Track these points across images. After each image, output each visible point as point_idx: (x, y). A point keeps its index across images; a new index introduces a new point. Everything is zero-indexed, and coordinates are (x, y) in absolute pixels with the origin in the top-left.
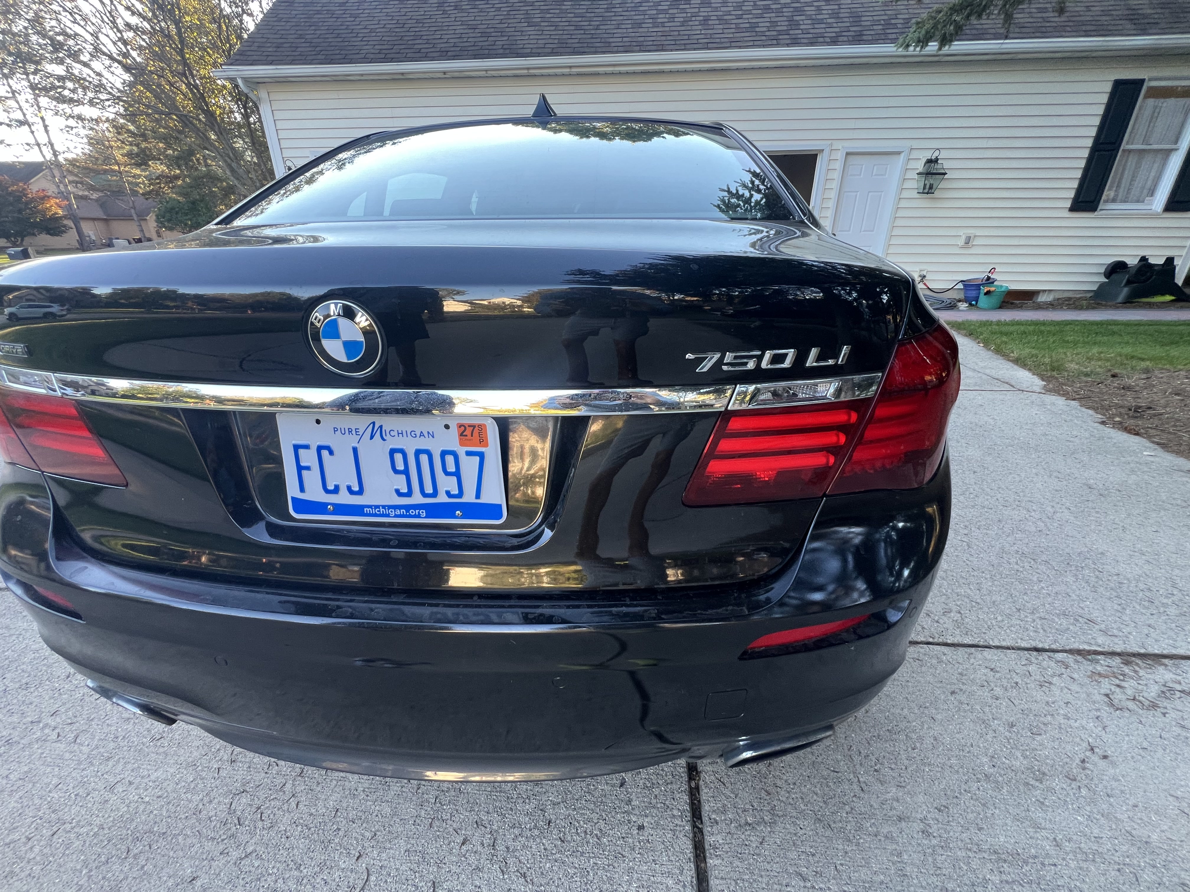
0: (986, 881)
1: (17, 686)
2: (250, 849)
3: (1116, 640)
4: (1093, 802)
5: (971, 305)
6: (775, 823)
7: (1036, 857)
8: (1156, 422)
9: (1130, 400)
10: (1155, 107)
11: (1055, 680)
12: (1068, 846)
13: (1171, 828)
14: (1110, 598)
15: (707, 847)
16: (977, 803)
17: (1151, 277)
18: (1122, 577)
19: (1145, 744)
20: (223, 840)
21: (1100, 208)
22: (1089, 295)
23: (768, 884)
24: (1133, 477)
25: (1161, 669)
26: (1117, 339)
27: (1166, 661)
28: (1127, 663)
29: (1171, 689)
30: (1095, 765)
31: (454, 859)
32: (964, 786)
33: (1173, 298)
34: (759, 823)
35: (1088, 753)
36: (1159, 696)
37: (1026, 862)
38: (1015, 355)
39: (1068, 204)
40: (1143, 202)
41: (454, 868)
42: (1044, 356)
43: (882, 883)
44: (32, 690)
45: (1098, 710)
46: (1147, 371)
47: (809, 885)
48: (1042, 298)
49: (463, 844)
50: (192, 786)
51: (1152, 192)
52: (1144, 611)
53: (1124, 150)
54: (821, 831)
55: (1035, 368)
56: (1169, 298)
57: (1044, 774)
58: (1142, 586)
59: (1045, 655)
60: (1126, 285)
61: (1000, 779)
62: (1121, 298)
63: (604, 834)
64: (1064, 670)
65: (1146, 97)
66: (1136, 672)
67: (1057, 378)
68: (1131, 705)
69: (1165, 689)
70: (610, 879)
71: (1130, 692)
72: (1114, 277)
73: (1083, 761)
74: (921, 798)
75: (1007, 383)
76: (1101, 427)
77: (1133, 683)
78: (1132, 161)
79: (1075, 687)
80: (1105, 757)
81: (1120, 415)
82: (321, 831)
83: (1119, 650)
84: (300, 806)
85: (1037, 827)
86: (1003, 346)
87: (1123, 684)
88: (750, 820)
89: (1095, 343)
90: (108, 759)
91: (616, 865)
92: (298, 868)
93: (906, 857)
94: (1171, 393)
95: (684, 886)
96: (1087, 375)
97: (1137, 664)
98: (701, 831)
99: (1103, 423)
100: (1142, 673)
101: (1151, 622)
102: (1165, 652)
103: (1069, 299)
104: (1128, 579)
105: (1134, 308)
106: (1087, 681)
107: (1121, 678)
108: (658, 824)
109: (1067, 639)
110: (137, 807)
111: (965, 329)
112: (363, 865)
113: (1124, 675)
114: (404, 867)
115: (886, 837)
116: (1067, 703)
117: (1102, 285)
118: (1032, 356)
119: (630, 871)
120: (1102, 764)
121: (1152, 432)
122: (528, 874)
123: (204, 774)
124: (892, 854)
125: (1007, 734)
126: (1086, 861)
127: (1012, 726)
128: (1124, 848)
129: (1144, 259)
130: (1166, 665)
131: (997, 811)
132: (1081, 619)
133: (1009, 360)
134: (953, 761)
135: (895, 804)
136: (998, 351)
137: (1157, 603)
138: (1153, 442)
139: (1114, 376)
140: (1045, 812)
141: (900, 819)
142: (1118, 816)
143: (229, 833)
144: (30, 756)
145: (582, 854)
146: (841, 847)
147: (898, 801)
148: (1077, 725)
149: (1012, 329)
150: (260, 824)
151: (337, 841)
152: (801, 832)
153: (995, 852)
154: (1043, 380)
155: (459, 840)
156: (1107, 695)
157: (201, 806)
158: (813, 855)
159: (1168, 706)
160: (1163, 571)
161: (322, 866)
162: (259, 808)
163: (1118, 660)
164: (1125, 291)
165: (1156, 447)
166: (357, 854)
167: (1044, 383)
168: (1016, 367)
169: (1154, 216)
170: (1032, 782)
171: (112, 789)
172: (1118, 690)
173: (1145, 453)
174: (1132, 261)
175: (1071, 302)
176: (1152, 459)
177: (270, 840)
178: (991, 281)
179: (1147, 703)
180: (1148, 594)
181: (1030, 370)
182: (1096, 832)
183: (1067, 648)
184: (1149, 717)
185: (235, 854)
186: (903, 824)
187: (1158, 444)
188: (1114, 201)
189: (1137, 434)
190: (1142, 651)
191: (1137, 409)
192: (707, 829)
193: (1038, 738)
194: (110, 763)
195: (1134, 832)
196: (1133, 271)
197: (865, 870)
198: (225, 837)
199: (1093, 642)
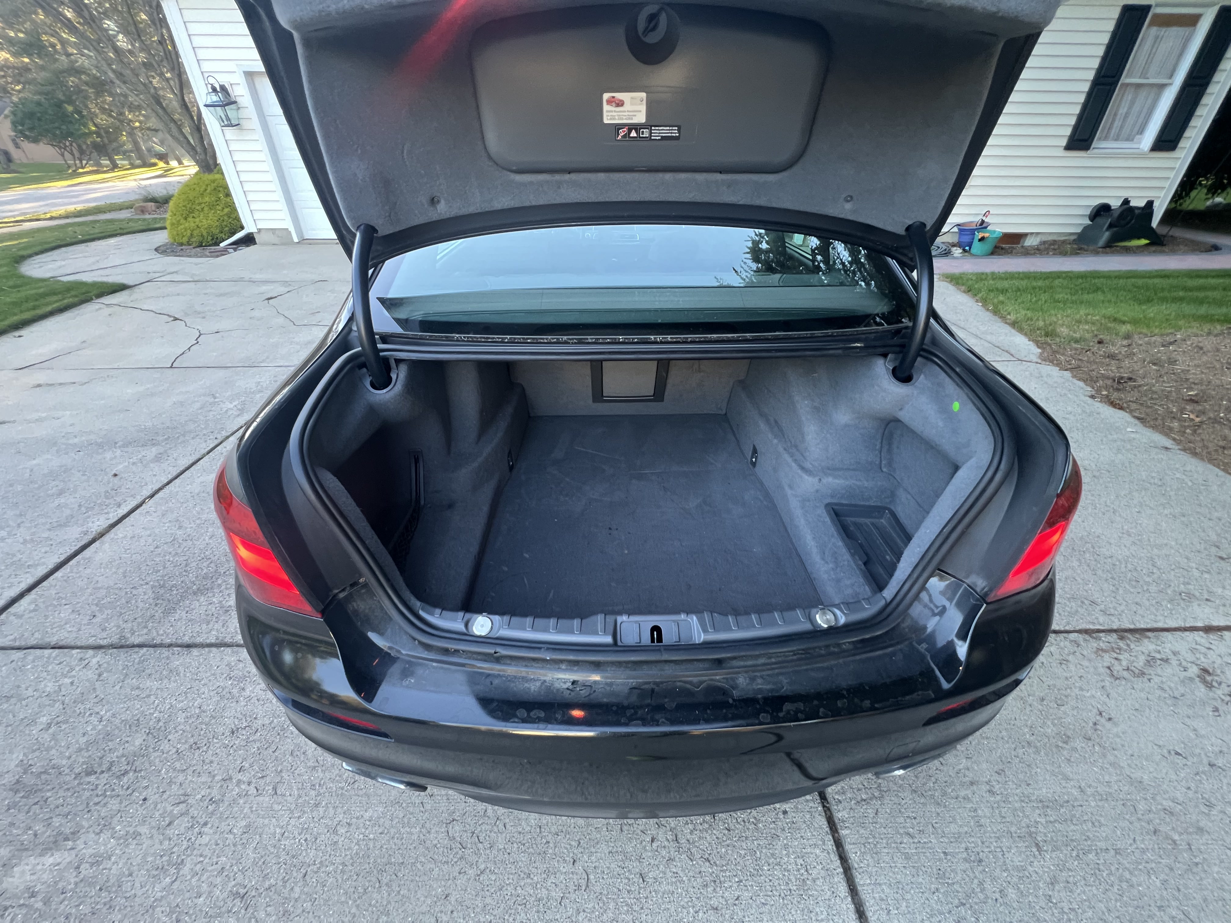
0: (1037, 822)
1: (187, 746)
2: (482, 867)
3: (1113, 618)
4: (1104, 756)
5: (964, 250)
6: (882, 797)
7: (1068, 802)
8: (1136, 394)
9: (1113, 370)
10: (1157, 37)
11: (1071, 658)
12: (1089, 791)
13: (1156, 769)
14: (1106, 580)
15: (836, 821)
16: (1024, 765)
17: (1131, 220)
18: (1114, 559)
19: (1137, 706)
20: (456, 862)
21: (1093, 146)
22: (1073, 238)
23: (887, 844)
24: (1120, 456)
25: (1146, 641)
26: (1100, 296)
27: (1149, 634)
28: (1122, 638)
29: (1154, 658)
30: (1103, 726)
31: (650, 854)
32: (1013, 753)
33: (1147, 242)
34: (871, 799)
35: (1098, 718)
36: (1145, 665)
37: (1062, 806)
38: (1012, 317)
39: (1064, 142)
40: (1132, 140)
41: (652, 862)
42: (1038, 319)
43: (966, 833)
44: (205, 748)
45: (1103, 681)
46: (1128, 336)
47: (916, 841)
48: (1029, 242)
49: (652, 841)
50: (406, 820)
51: (1141, 131)
52: (1132, 590)
53: (1123, 84)
54: (917, 799)
55: (1030, 333)
56: (1144, 242)
57: (1069, 737)
58: (1130, 566)
59: (1062, 636)
60: (1108, 229)
61: (1039, 744)
62: (1102, 242)
63: (759, 821)
64: (1076, 649)
65: (1151, 24)
66: (1128, 645)
67: (1050, 345)
68: (1125, 674)
69: (1149, 658)
70: (773, 855)
71: (1124, 663)
72: (1099, 220)
73: (1095, 724)
74: (984, 766)
75: (1007, 351)
76: (1090, 400)
77: (1126, 655)
78: (1128, 96)
79: (1086, 663)
80: (1110, 719)
81: (1106, 388)
82: (534, 846)
83: (1115, 627)
84: (507, 826)
85: (1067, 779)
86: (1000, 307)
87: (1121, 657)
88: (864, 797)
89: (1082, 302)
90: (317, 805)
91: (774, 843)
92: (529, 876)
93: (980, 812)
94: (1149, 363)
95: (828, 853)
96: (1077, 341)
97: (1129, 639)
98: (829, 809)
99: (1092, 397)
100: (1132, 646)
101: (1138, 600)
102: (1149, 626)
103: (1054, 242)
104: (1119, 561)
105: (1113, 253)
106: (1093, 656)
107: (1118, 651)
108: (797, 808)
109: (1077, 620)
110: (367, 844)
111: (963, 285)
112: (579, 867)
113: (1120, 649)
114: (613, 866)
115: (964, 798)
116: (1081, 677)
117: (1086, 228)
118: (1028, 319)
119: (786, 847)
120: (1109, 725)
121: (1133, 406)
122: (710, 858)
123: (411, 809)
124: (970, 811)
125: (1040, 707)
126: (1101, 800)
127: (1043, 700)
128: (1126, 788)
129: (1126, 202)
130: (1149, 638)
131: (1039, 770)
132: (1086, 602)
133: (1006, 323)
134: (1004, 733)
135: (967, 772)
136: (996, 312)
137: (1141, 583)
138: (1135, 417)
139: (1100, 342)
140: (1072, 766)
141: (972, 783)
142: (1122, 764)
143: (458, 856)
144: (242, 811)
145: (746, 838)
146: (933, 810)
147: (968, 769)
148: (1088, 694)
149: (1006, 284)
150: (480, 846)
151: (550, 851)
152: (904, 802)
153: (1041, 801)
154: (1039, 347)
155: (648, 839)
156: (1109, 668)
157: (422, 837)
158: (915, 818)
159: (1152, 672)
160: (1145, 551)
161: (547, 872)
162: (473, 833)
163: (1115, 636)
164: (1107, 235)
165: (1137, 422)
166: (572, 861)
167: (1040, 351)
168: (1013, 331)
169: (1141, 156)
170: (1060, 744)
171: (335, 832)
172: (1116, 663)
173: (1129, 430)
174: (1115, 204)
175: (1056, 247)
176: (1133, 435)
177: (495, 858)
178: (984, 225)
179: (1137, 671)
180: (1135, 574)
181: (1026, 335)
182: (1107, 778)
183: (1077, 628)
184: (1139, 683)
185: (471, 872)
186: (975, 787)
187: (1138, 418)
188: (1106, 138)
189: (1121, 408)
190: (1132, 627)
191: (1120, 380)
192: (834, 808)
193: (1062, 708)
194: (321, 810)
195: (1132, 775)
196: (1116, 214)
197: (952, 825)
198: (455, 860)
199: (1096, 621)
